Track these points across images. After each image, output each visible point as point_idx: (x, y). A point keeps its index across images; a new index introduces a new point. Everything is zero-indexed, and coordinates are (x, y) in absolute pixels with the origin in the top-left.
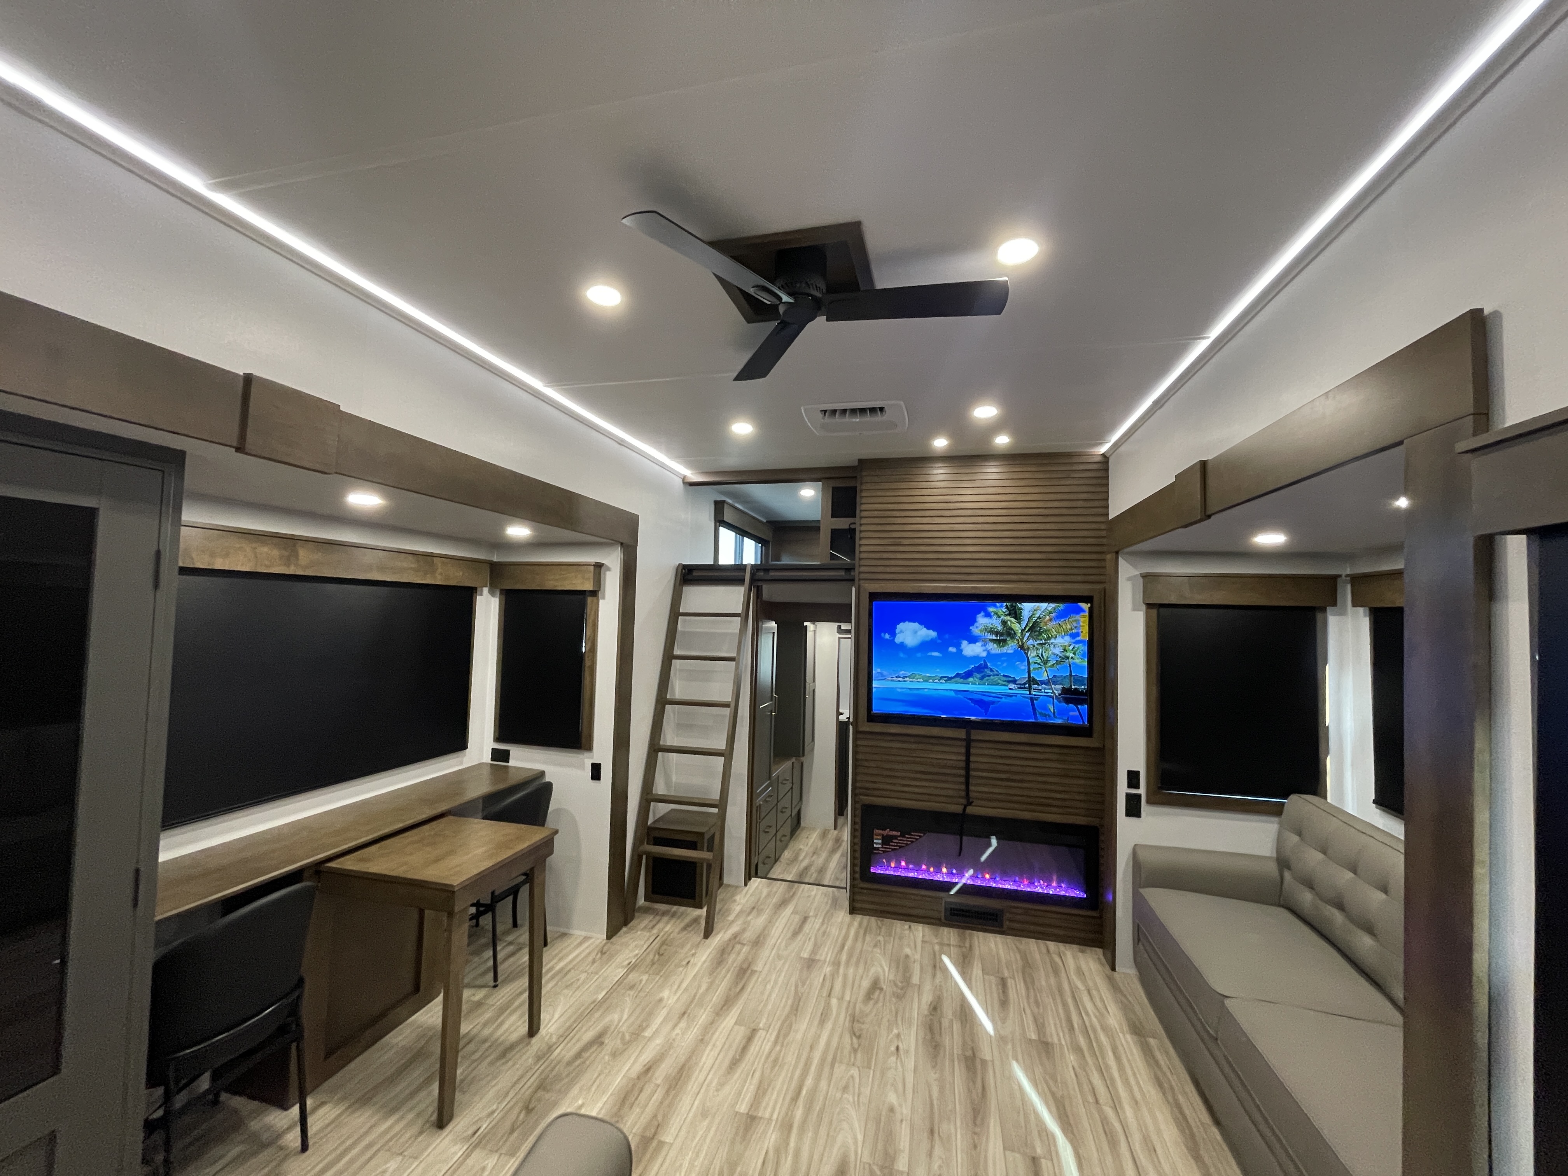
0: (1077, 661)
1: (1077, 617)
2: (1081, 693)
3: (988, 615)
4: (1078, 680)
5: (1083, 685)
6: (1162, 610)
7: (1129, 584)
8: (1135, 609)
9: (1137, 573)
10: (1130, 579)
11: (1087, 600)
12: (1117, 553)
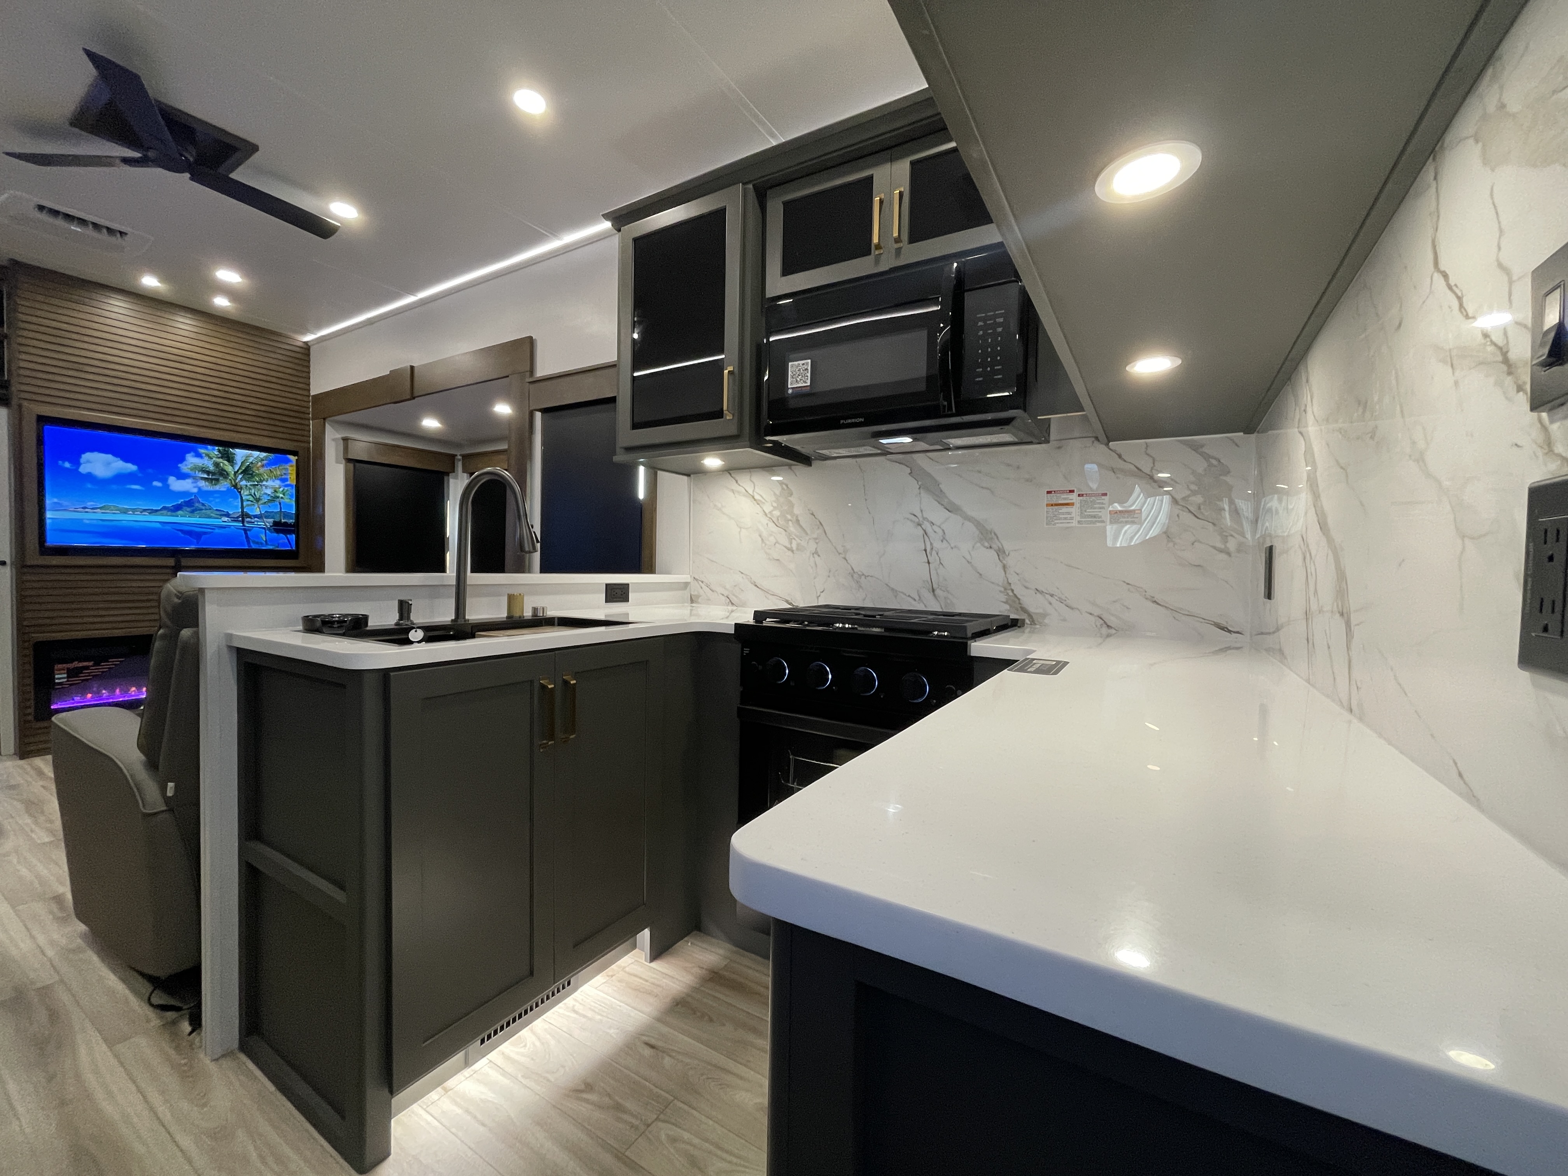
0: (287, 500)
1: (287, 466)
2: (290, 525)
3: (199, 455)
4: (286, 515)
5: (292, 519)
6: (358, 465)
7: (333, 443)
8: (337, 462)
9: (339, 436)
10: (334, 440)
11: (294, 453)
12: (324, 419)
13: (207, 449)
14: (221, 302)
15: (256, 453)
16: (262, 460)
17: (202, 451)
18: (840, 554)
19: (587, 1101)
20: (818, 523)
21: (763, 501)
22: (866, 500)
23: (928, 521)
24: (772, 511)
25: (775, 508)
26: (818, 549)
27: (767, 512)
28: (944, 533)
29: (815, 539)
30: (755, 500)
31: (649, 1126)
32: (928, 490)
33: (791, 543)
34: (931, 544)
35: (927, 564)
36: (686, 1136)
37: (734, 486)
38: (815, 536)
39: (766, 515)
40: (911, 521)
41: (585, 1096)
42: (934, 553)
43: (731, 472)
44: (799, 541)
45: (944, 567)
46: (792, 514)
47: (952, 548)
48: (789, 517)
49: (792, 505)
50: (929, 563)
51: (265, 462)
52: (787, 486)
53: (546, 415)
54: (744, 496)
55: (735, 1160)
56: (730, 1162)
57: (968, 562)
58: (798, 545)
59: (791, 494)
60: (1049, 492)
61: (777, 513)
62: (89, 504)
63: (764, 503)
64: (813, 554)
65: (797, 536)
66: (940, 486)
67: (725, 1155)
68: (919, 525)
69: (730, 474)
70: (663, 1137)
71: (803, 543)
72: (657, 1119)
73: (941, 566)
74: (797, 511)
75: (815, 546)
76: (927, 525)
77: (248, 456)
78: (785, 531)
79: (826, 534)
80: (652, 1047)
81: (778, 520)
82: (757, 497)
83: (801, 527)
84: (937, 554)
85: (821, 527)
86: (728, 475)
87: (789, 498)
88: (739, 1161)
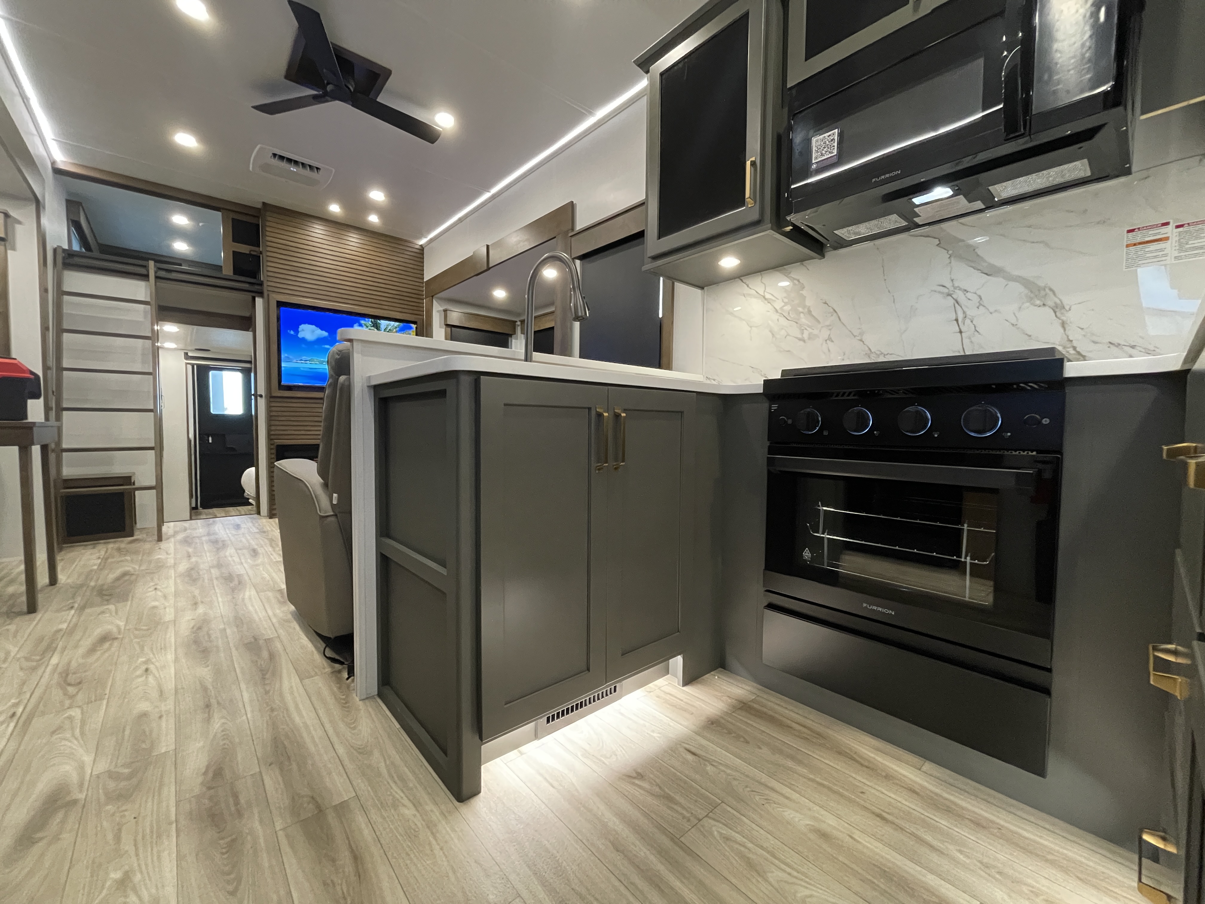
3: (361, 325)
6: (453, 328)
7: (438, 314)
8: (440, 327)
9: (441, 309)
10: (438, 311)
11: (415, 323)
12: (432, 296)
13: (365, 320)
14: (374, 219)
15: (392, 323)
16: (396, 328)
17: (362, 322)
18: (855, 336)
19: (640, 787)
20: (832, 310)
21: (774, 298)
22: (885, 280)
23: (960, 289)
24: (783, 306)
25: (786, 304)
26: (832, 336)
27: (778, 308)
28: (981, 299)
29: (828, 326)
30: (766, 299)
31: (700, 820)
32: (960, 258)
33: (803, 334)
34: (964, 312)
35: (959, 334)
36: (739, 838)
37: (746, 290)
38: (828, 323)
39: (777, 311)
40: (939, 292)
41: (637, 782)
42: (968, 321)
43: (741, 278)
44: (810, 330)
45: (980, 334)
46: (804, 307)
47: (991, 313)
48: (800, 309)
49: (804, 298)
50: (961, 332)
51: (397, 329)
52: (799, 281)
53: (583, 261)
54: (756, 297)
55: (795, 874)
56: (789, 874)
57: (1013, 325)
58: (810, 334)
59: (803, 288)
60: (1129, 231)
61: (788, 308)
62: (304, 358)
63: (775, 301)
64: (826, 341)
65: (809, 326)
66: (977, 250)
67: (783, 866)
68: (949, 295)
69: (742, 280)
70: (716, 833)
71: (816, 332)
72: (707, 816)
73: (976, 333)
74: (808, 303)
75: (828, 333)
76: (959, 295)
77: (388, 325)
78: (797, 323)
79: (840, 320)
80: (694, 754)
81: (789, 314)
82: (768, 296)
83: (813, 316)
84: (972, 322)
85: (835, 314)
86: (740, 281)
87: (801, 292)
88: (799, 876)
